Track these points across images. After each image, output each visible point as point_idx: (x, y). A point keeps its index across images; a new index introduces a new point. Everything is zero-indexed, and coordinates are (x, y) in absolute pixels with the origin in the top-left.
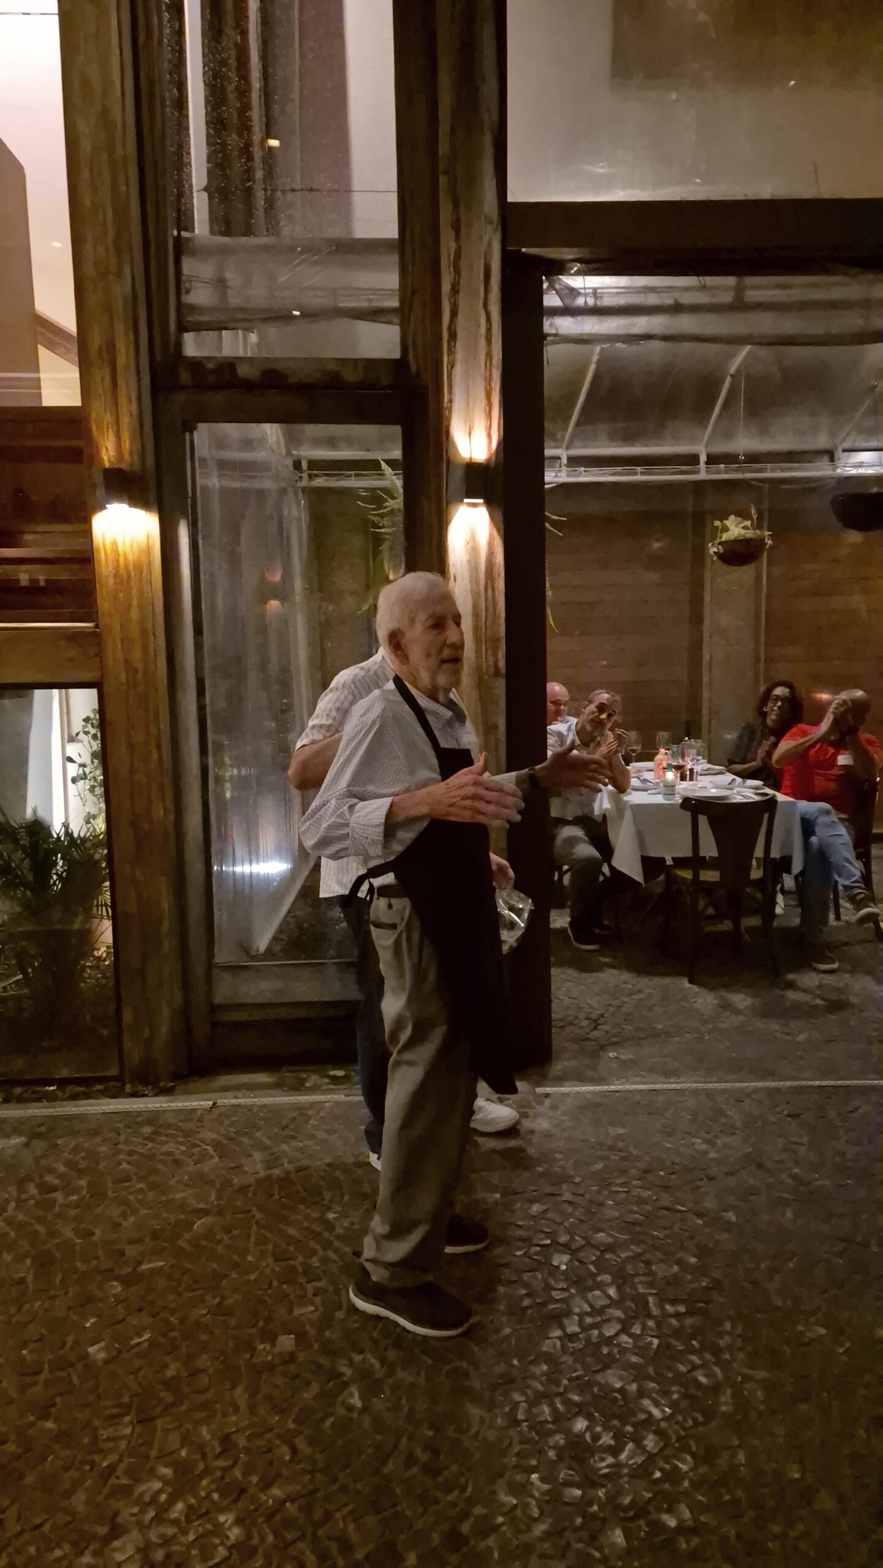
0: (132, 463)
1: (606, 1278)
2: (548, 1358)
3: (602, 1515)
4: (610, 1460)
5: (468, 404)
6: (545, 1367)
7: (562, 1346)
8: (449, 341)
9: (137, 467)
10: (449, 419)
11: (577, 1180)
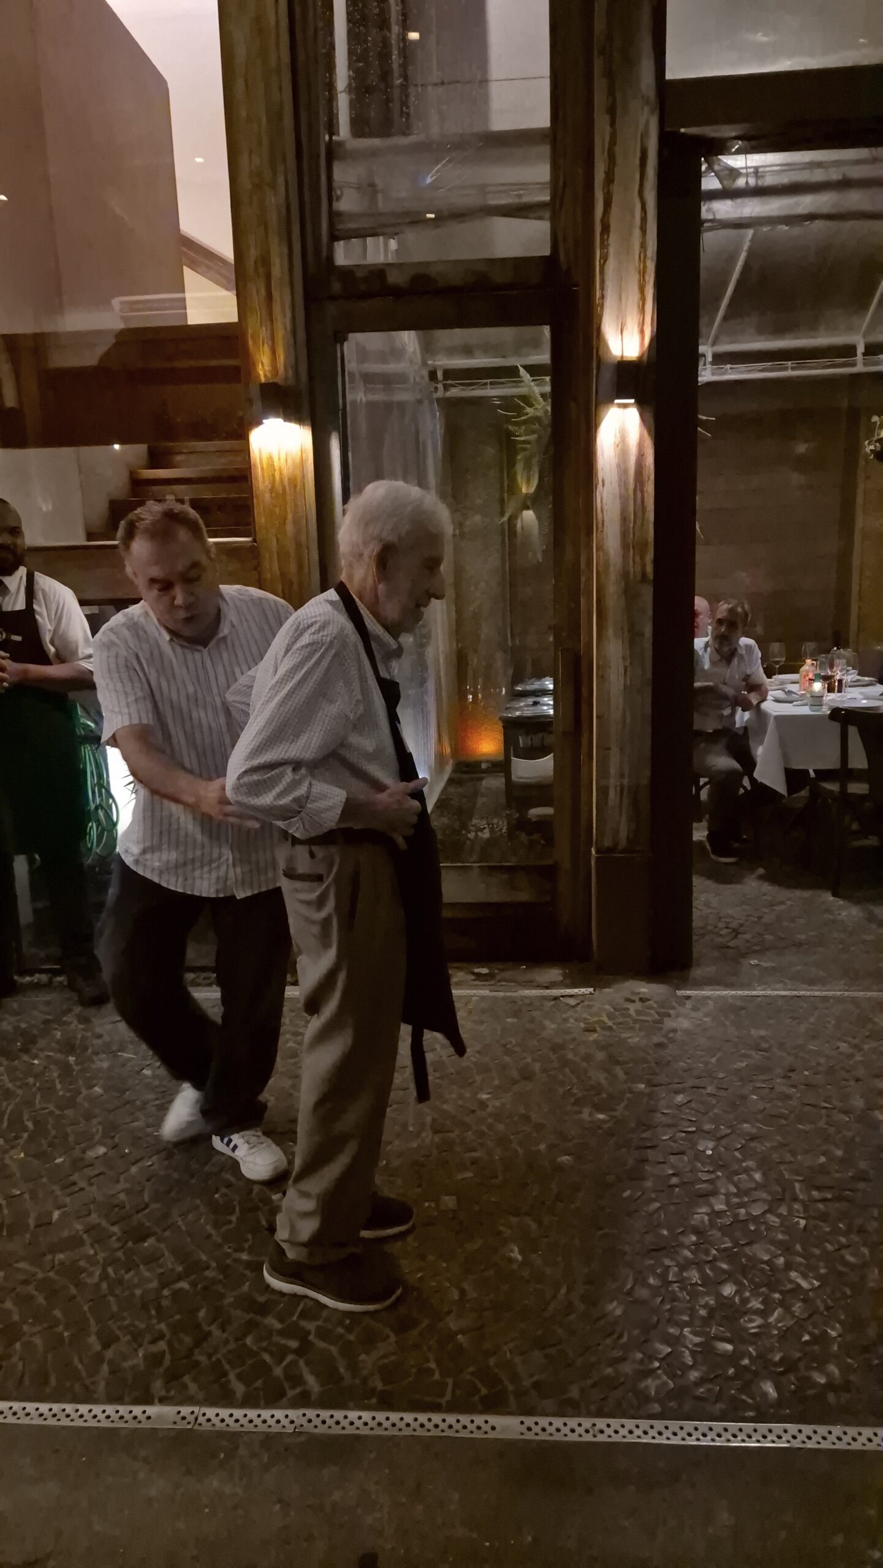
0: (286, 379)
1: (750, 1163)
2: (697, 1231)
3: (754, 1368)
4: (759, 1321)
5: (620, 299)
6: (694, 1238)
7: (710, 1220)
8: (602, 234)
9: (291, 382)
10: (600, 318)
11: (721, 1075)
